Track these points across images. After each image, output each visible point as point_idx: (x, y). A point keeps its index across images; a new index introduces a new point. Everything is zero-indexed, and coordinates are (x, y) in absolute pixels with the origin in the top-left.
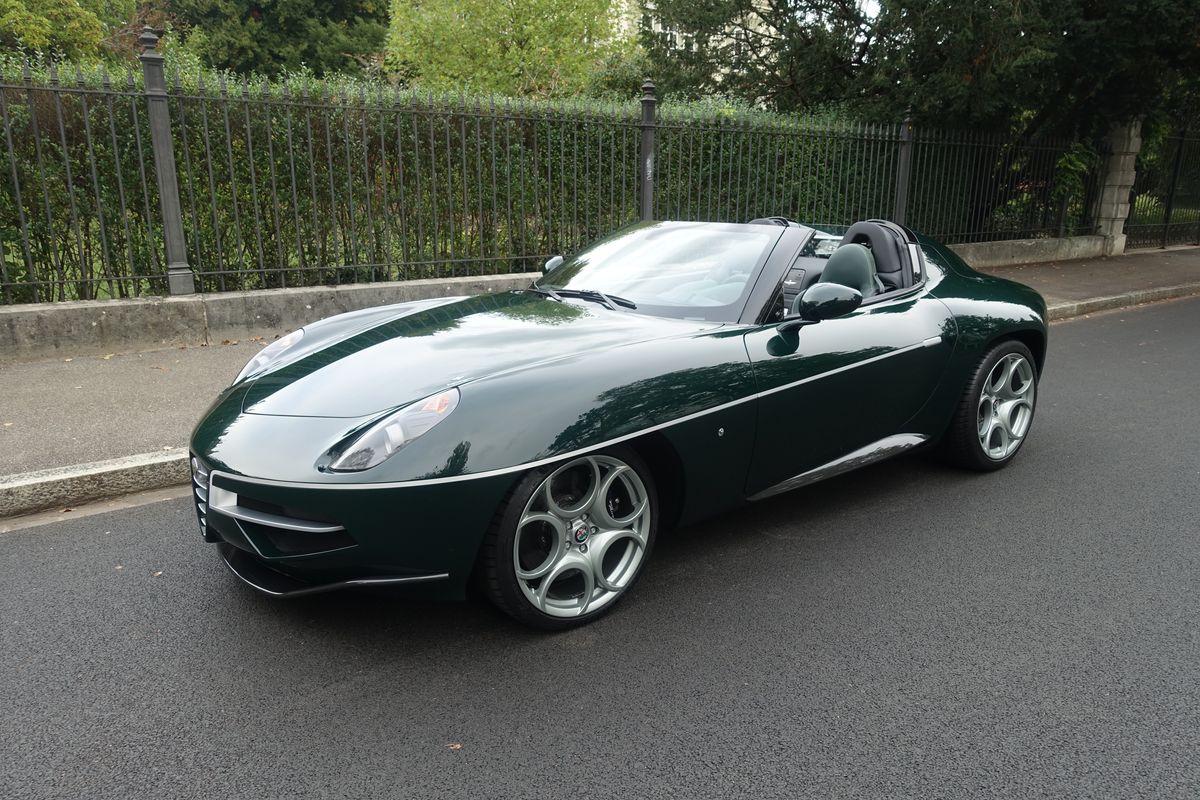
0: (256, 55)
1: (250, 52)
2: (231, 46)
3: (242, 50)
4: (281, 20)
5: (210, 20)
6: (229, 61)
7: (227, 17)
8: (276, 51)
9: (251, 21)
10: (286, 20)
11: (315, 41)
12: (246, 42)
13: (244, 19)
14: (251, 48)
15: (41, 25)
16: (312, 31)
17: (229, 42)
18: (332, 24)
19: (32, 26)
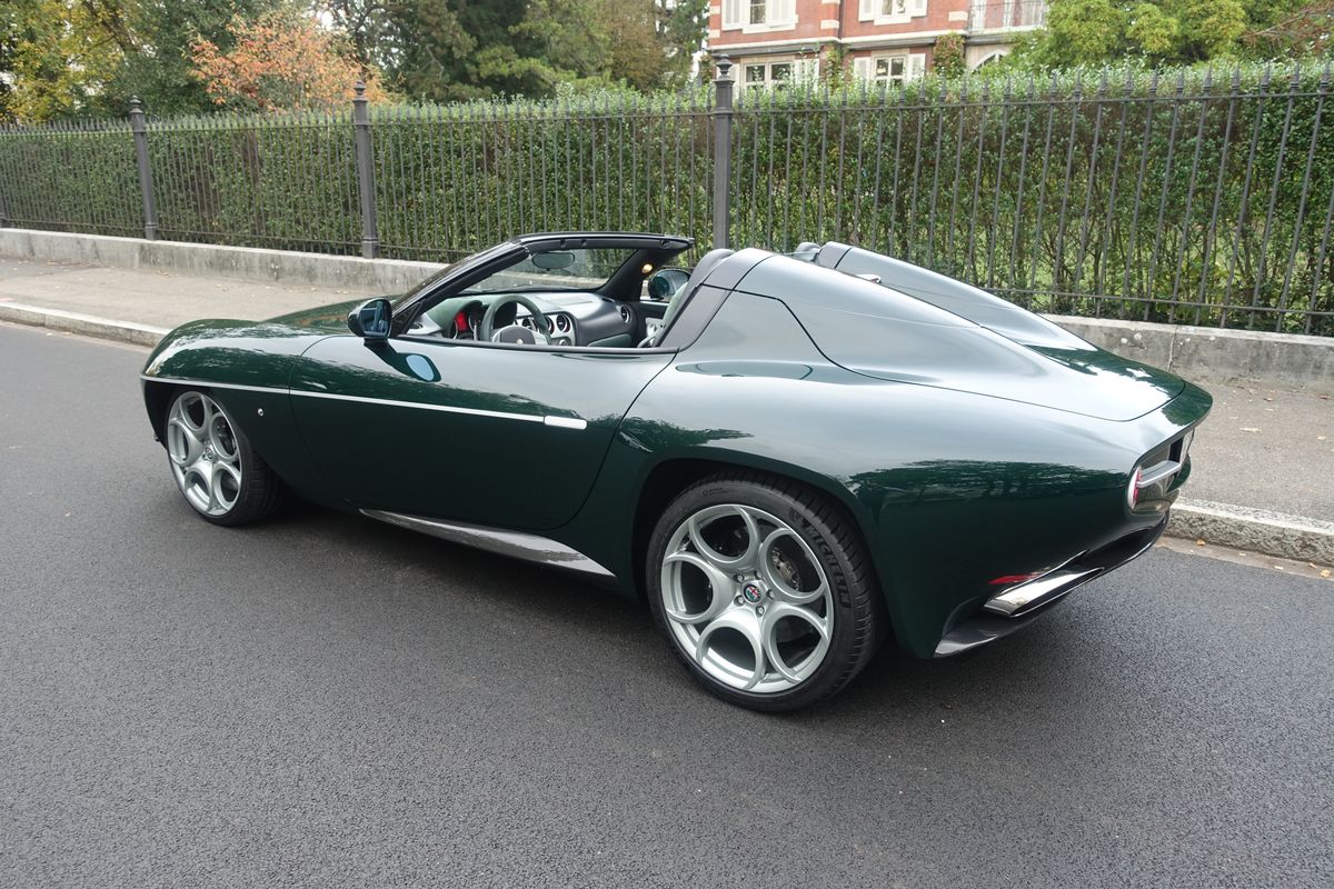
15: (1167, 27)
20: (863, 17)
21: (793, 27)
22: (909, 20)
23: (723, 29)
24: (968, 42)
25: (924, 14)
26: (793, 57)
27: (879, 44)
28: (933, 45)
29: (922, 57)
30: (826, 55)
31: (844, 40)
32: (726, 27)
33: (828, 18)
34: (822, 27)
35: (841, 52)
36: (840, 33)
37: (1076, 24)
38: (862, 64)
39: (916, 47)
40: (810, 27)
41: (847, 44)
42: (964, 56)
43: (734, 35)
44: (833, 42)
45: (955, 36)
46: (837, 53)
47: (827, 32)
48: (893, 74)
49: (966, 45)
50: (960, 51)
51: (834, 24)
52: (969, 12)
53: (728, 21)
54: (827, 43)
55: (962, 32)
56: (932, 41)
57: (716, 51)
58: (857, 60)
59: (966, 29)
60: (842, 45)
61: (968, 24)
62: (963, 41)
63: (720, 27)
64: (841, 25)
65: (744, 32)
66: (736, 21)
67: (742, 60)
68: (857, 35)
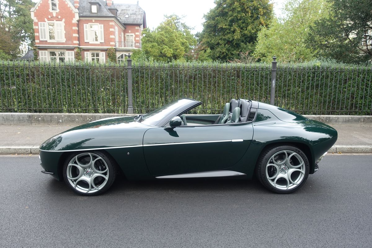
0: (227, 54)
1: (225, 53)
2: (220, 52)
3: (223, 53)
4: (234, 44)
5: (217, 46)
6: (220, 56)
7: (221, 45)
8: (232, 52)
9: (227, 45)
10: (236, 44)
11: (243, 49)
12: (224, 51)
13: (225, 45)
14: (225, 52)
15: (171, 51)
16: (242, 46)
17: (220, 51)
18: (248, 44)
19: (169, 52)
20: (86, 41)
21: (64, 42)
22: (99, 43)
23: (40, 40)
24: (116, 50)
25: (104, 42)
26: (65, 50)
27: (92, 49)
28: (107, 50)
29: (104, 53)
30: (76, 50)
31: (80, 47)
32: (41, 39)
33: (75, 40)
34: (74, 42)
35: (80, 50)
36: (79, 45)
37: (151, 49)
38: (87, 54)
39: (102, 50)
40: (70, 42)
41: (82, 48)
42: (115, 54)
43: (44, 42)
44: (78, 47)
45: (113, 48)
46: (79, 50)
47: (75, 44)
48: (96, 57)
49: (116, 51)
50: (114, 52)
51: (77, 42)
52: (115, 43)
53: (42, 38)
54: (76, 47)
55: (114, 47)
56: (107, 49)
57: (38, 46)
58: (85, 53)
59: (115, 47)
60: (80, 48)
61: (115, 46)
62: (115, 50)
63: (39, 39)
64: (79, 42)
65: (48, 42)
66: (45, 38)
67: (48, 50)
68: (84, 46)
